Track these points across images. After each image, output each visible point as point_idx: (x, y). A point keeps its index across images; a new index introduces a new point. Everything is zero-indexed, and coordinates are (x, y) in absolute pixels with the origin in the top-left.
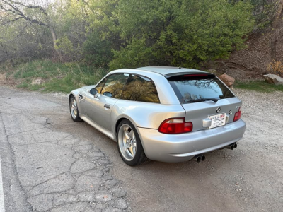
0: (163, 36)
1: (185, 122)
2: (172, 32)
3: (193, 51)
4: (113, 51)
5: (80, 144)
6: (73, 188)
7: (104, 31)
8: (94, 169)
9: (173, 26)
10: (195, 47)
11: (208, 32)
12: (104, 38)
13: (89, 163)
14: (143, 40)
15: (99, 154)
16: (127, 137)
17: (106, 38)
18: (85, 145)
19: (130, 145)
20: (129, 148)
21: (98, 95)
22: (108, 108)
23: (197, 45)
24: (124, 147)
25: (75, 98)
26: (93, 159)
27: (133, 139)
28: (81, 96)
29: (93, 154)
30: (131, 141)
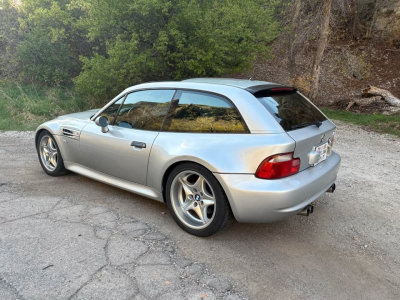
0: (163, 37)
1: (293, 159)
2: (177, 32)
3: (207, 60)
4: (82, 58)
5: (91, 212)
6: (138, 292)
7: (54, 27)
8: (149, 251)
9: (177, 23)
10: (210, 54)
11: (228, 33)
12: (55, 39)
13: (133, 244)
14: (134, 43)
15: (139, 226)
16: (188, 192)
17: (59, 38)
18: (102, 213)
19: (196, 204)
20: (194, 208)
21: (110, 127)
22: (141, 147)
23: (213, 52)
24: (181, 209)
25: (51, 136)
26: (135, 234)
27: (202, 194)
28: (69, 131)
29: (128, 227)
30: (197, 197)
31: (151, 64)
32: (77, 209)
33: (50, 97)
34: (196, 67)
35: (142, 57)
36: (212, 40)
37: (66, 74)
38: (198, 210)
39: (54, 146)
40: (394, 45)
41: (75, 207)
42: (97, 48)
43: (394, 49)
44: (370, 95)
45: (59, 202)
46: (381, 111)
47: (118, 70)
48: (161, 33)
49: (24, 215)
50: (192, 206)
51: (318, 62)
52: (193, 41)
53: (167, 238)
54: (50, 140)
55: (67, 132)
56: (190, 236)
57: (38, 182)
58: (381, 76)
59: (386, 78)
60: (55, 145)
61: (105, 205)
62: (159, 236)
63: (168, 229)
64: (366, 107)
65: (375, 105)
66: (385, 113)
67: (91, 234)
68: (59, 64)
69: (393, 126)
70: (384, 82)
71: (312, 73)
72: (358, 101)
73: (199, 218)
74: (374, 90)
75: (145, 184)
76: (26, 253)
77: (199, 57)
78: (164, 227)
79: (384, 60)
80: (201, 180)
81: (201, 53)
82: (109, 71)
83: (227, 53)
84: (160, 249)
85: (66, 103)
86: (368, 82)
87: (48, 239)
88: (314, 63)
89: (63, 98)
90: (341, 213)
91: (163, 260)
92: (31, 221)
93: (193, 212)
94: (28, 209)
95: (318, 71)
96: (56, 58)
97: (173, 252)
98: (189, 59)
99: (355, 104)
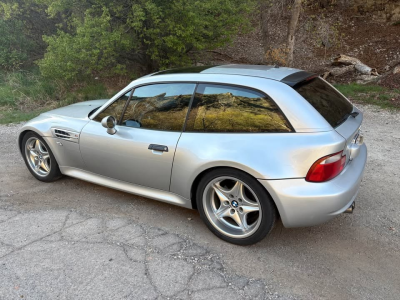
0: (138, 12)
1: (342, 158)
2: (153, 5)
3: (187, 36)
10: (191, 29)
11: (208, 6)
12: (8, 15)
13: (175, 264)
14: (106, 19)
15: (171, 239)
16: (223, 197)
17: (11, 14)
18: (123, 226)
19: (233, 211)
20: (231, 215)
21: (117, 128)
22: (163, 151)
23: (193, 27)
24: (215, 216)
25: (41, 138)
26: (171, 251)
27: (241, 200)
28: (63, 133)
29: (160, 242)
30: (234, 203)
31: (126, 42)
32: (92, 224)
33: (11, 83)
34: (175, 44)
35: (116, 35)
36: (191, 13)
37: (25, 55)
38: (236, 216)
39: (44, 149)
40: (359, 11)
41: (90, 222)
42: (61, 25)
43: (359, 16)
44: (341, 64)
45: (67, 218)
46: (355, 80)
47: (90, 50)
48: (135, 6)
49: (33, 238)
50: (228, 212)
51: (292, 32)
52: (170, 15)
53: (208, 252)
54: (38, 142)
55: (60, 134)
56: (230, 245)
57: (31, 190)
58: (349, 44)
59: (353, 45)
60: (46, 147)
61: (122, 215)
62: (199, 251)
63: (204, 240)
64: (341, 77)
65: (349, 74)
66: (358, 82)
67: (123, 257)
68: (14, 44)
69: (373, 96)
70: (351, 49)
71: (288, 44)
72: (332, 70)
73: (236, 224)
74: (344, 58)
75: (169, 189)
76: (57, 292)
77: (179, 32)
78: (198, 237)
79: (350, 27)
80: (239, 185)
81: (180, 29)
82: (79, 51)
83: (206, 27)
84: (206, 267)
85: (31, 89)
86: (336, 50)
87: (75, 268)
88: (289, 34)
89: (26, 83)
90: (366, 200)
91: (217, 282)
92: (46, 247)
93: (230, 219)
94: (34, 229)
95: (292, 41)
96: (11, 37)
97: (221, 269)
98: (167, 35)
99: (330, 75)
